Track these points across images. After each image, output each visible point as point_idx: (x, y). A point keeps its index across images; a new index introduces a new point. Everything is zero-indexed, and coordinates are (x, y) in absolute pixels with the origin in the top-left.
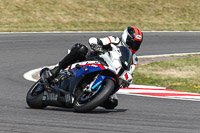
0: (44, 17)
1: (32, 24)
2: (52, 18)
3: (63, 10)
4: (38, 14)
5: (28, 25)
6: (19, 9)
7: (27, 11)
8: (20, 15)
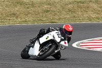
0: (83, 15)
1: (77, 18)
2: (87, 15)
3: (92, 11)
4: (80, 13)
5: (75, 19)
6: (70, 11)
7: (74, 12)
8: (70, 14)
